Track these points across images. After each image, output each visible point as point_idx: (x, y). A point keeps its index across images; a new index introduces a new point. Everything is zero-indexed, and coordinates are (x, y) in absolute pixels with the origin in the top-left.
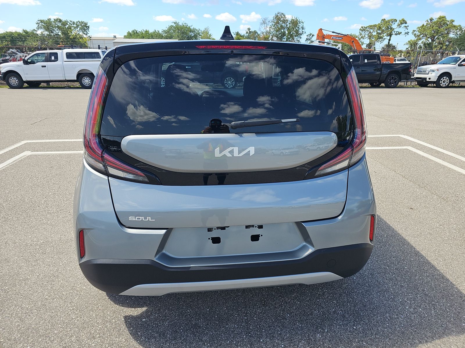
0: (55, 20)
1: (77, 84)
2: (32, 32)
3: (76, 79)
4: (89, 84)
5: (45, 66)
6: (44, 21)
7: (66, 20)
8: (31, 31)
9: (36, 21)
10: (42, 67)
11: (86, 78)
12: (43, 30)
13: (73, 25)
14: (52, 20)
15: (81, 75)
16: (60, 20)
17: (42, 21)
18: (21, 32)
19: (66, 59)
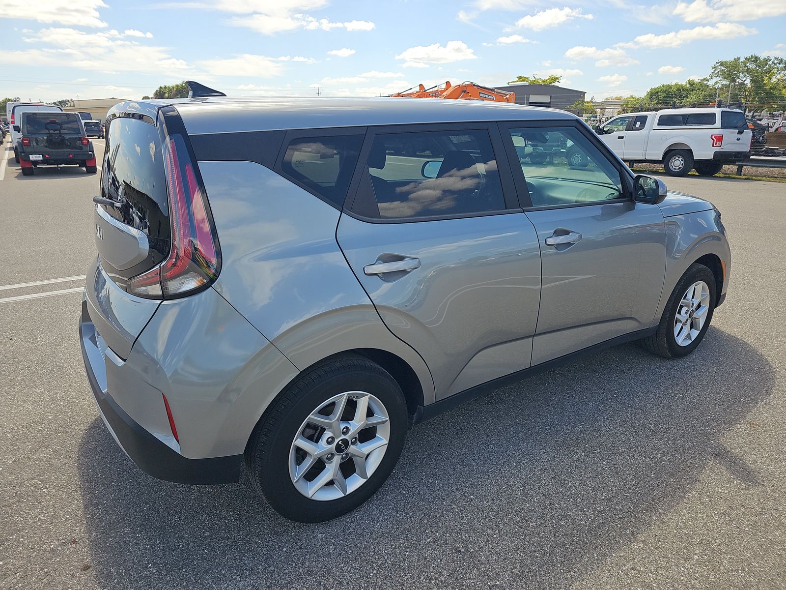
0: (746, 59)
1: (660, 168)
2: (701, 83)
3: (661, 159)
4: (680, 168)
5: (623, 138)
6: (726, 62)
7: (767, 58)
8: (700, 81)
9: (713, 64)
10: (619, 138)
11: (677, 158)
12: (721, 78)
13: (778, 65)
14: (742, 59)
15: (671, 152)
16: (756, 58)
17: (722, 64)
18: (684, 83)
19: (656, 126)
